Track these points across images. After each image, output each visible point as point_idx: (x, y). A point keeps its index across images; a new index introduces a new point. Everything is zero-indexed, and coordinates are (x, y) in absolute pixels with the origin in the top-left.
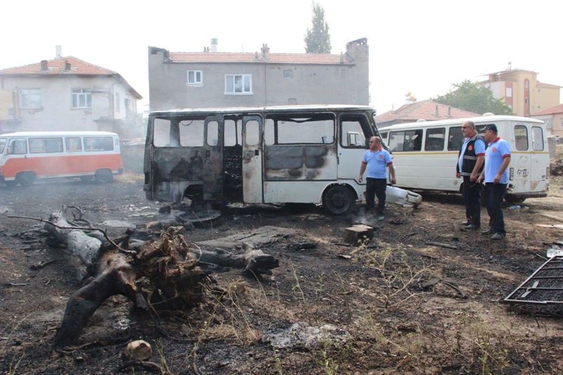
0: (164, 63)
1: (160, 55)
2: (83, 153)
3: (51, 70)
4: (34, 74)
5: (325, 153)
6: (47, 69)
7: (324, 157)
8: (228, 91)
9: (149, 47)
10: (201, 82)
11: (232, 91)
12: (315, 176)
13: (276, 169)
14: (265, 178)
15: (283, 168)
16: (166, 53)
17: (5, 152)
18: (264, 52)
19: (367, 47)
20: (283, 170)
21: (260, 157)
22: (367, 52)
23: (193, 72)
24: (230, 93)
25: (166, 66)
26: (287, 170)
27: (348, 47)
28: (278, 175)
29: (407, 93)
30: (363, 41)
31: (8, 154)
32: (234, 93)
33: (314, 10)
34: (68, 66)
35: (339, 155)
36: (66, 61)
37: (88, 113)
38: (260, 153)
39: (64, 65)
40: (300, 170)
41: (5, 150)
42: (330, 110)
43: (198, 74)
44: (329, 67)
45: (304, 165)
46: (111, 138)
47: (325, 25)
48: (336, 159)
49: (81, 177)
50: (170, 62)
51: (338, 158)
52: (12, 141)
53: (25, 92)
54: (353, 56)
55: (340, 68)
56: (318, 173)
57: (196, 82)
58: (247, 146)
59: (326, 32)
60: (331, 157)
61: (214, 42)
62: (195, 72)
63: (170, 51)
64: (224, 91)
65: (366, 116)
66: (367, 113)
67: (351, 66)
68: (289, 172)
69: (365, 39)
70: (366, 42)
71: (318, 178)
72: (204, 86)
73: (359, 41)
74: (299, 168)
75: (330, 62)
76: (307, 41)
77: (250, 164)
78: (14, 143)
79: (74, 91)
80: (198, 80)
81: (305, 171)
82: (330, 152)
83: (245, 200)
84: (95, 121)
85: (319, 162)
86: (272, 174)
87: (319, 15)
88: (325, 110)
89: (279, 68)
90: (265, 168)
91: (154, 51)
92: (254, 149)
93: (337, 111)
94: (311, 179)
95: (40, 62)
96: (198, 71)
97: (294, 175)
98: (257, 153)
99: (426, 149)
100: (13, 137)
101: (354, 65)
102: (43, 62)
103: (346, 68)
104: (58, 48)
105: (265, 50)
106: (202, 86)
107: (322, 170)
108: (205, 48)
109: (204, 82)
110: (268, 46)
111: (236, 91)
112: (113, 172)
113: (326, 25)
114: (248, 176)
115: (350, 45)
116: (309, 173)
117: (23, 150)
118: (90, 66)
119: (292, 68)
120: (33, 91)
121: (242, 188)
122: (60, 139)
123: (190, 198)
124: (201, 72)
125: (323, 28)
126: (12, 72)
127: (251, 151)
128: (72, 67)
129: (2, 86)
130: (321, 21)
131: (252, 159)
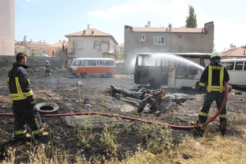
1: (129, 29)
2: (103, 66)
3: (87, 34)
6: (85, 34)
7: (197, 71)
8: (155, 43)
9: (125, 26)
10: (145, 39)
11: (157, 43)
12: (193, 78)
13: (180, 75)
14: (176, 78)
16: (131, 28)
17: (77, 65)
18: (170, 27)
19: (213, 25)
20: (182, 75)
22: (213, 28)
23: (141, 36)
25: (131, 33)
26: (184, 75)
27: (205, 25)
28: (181, 77)
29: (231, 44)
30: (212, 23)
32: (158, 44)
33: (190, 9)
34: (93, 32)
36: (92, 31)
37: (100, 50)
38: (175, 69)
39: (91, 32)
40: (188, 75)
41: (77, 64)
42: (200, 55)
43: (144, 36)
44: (197, 34)
45: (190, 74)
46: (113, 61)
47: (194, 15)
49: (101, 75)
50: (133, 31)
54: (207, 29)
55: (202, 34)
57: (142, 39)
58: (170, 67)
59: (195, 18)
61: (149, 23)
63: (133, 27)
67: (206, 33)
69: (213, 22)
71: (195, 78)
73: (210, 23)
75: (197, 32)
76: (187, 22)
77: (171, 73)
78: (80, 62)
79: (94, 42)
80: (144, 39)
83: (169, 85)
84: (103, 54)
85: (195, 73)
87: (192, 11)
88: (198, 55)
89: (176, 34)
90: (176, 74)
91: (126, 27)
92: (172, 68)
94: (192, 78)
95: (83, 31)
96: (144, 35)
97: (186, 77)
99: (235, 70)
101: (207, 33)
102: (84, 31)
103: (204, 34)
105: (170, 26)
107: (196, 76)
108: (146, 25)
109: (146, 40)
110: (171, 25)
111: (158, 43)
112: (113, 74)
114: (170, 77)
115: (206, 25)
116: (192, 77)
117: (83, 64)
119: (181, 34)
121: (168, 81)
122: (95, 61)
123: (149, 83)
124: (145, 35)
125: (194, 16)
126: (73, 35)
127: (171, 68)
128: (94, 33)
129: (69, 40)
130: (193, 13)
131: (172, 71)
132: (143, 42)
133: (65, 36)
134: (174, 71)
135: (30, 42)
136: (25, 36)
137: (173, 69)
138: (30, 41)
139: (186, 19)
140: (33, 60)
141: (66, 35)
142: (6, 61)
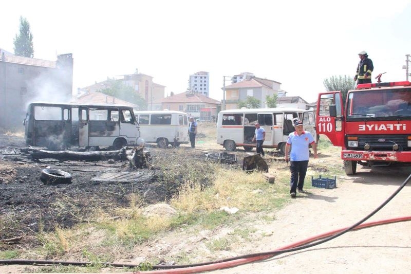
5: (115, 125)
7: (114, 127)
13: (95, 131)
15: (97, 131)
19: (73, 59)
21: (87, 126)
28: (95, 134)
33: (22, 24)
45: (106, 130)
47: (29, 35)
51: (120, 127)
56: (112, 133)
59: (31, 40)
60: (117, 127)
68: (100, 132)
69: (71, 54)
70: (71, 56)
71: (112, 135)
73: (68, 54)
74: (104, 131)
77: (83, 129)
81: (107, 132)
82: (117, 124)
83: (80, 145)
85: (112, 128)
86: (92, 134)
87: (25, 28)
89: (15, 67)
90: (90, 131)
92: (84, 122)
94: (109, 135)
97: (102, 134)
98: (86, 124)
107: (114, 132)
113: (31, 35)
114: (82, 134)
119: (24, 67)
125: (28, 37)
130: (28, 32)
139: (14, 39)
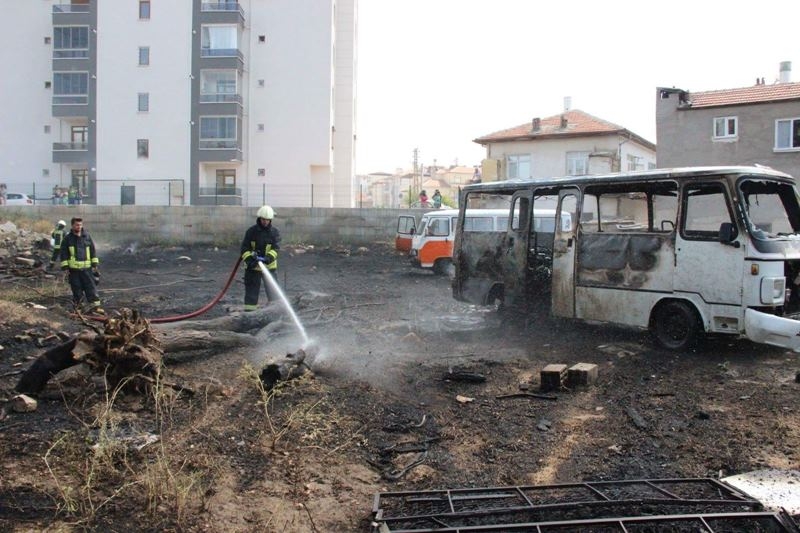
0: (679, 109)
1: (674, 98)
3: (544, 129)
4: (524, 137)
5: (658, 248)
6: (539, 129)
7: (656, 254)
8: (780, 145)
9: (658, 89)
10: (735, 135)
11: (787, 145)
12: (641, 284)
13: (592, 269)
14: (577, 282)
15: (598, 268)
16: (683, 96)
17: (424, 232)
20: (599, 271)
23: (723, 121)
24: (785, 149)
25: (682, 114)
26: (605, 270)
28: (594, 278)
31: (426, 236)
32: (792, 149)
34: (564, 123)
35: (677, 251)
36: (562, 118)
38: (574, 243)
39: (559, 121)
40: (622, 271)
42: (672, 176)
43: (732, 123)
45: (628, 265)
48: (673, 259)
50: (689, 108)
51: (675, 255)
52: (433, 220)
53: (514, 159)
56: (646, 280)
57: (727, 135)
58: (560, 233)
60: (665, 254)
61: (785, 67)
62: (727, 120)
63: (691, 91)
64: (774, 146)
65: (726, 185)
66: (729, 181)
68: (607, 273)
71: (646, 286)
72: (739, 141)
74: (620, 269)
77: (561, 259)
78: (436, 222)
80: (732, 131)
81: (629, 274)
82: (665, 246)
83: (553, 311)
85: (648, 260)
86: (588, 277)
88: (664, 176)
90: (579, 268)
91: (665, 93)
92: (567, 238)
93: (682, 177)
94: (635, 287)
95: (530, 120)
96: (731, 118)
97: (614, 280)
100: (434, 216)
102: (535, 120)
104: (567, 100)
106: (735, 140)
107: (651, 274)
108: (758, 80)
109: (740, 134)
111: (795, 145)
114: (559, 276)
116: (635, 278)
117: (444, 231)
118: (595, 121)
120: (522, 158)
124: (736, 119)
126: (500, 136)
127: (563, 241)
128: (568, 125)
129: (489, 154)
131: (564, 252)
132: (731, 145)
133: (477, 141)
134: (572, 249)
135: (452, 167)
136: (416, 151)
137: (570, 244)
138: (454, 164)
140: (363, 220)
141: (478, 137)
142: (287, 224)
